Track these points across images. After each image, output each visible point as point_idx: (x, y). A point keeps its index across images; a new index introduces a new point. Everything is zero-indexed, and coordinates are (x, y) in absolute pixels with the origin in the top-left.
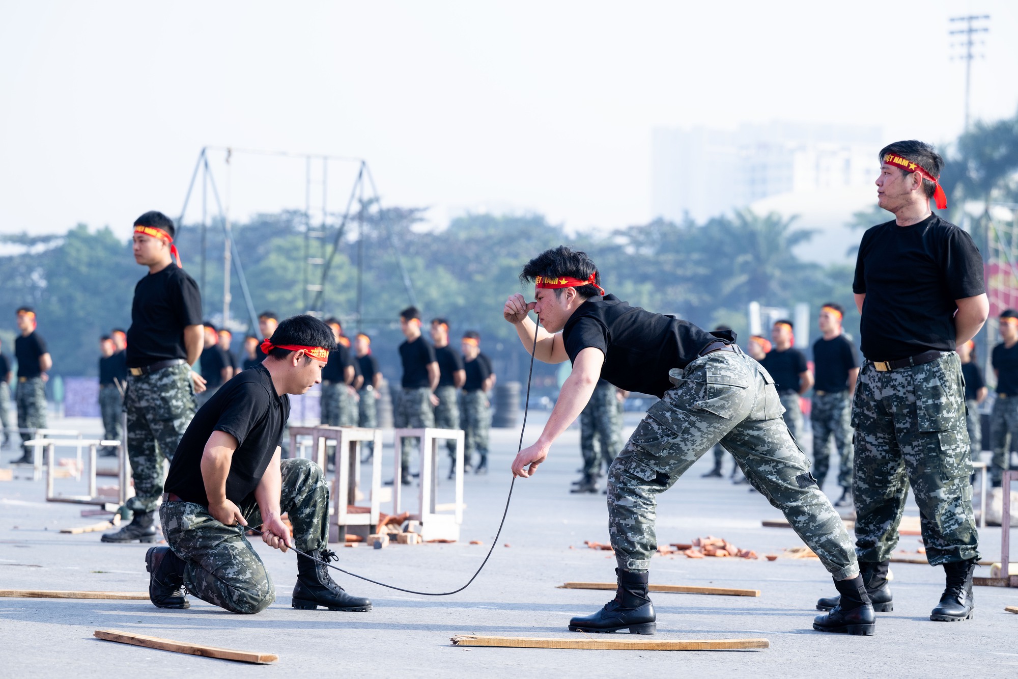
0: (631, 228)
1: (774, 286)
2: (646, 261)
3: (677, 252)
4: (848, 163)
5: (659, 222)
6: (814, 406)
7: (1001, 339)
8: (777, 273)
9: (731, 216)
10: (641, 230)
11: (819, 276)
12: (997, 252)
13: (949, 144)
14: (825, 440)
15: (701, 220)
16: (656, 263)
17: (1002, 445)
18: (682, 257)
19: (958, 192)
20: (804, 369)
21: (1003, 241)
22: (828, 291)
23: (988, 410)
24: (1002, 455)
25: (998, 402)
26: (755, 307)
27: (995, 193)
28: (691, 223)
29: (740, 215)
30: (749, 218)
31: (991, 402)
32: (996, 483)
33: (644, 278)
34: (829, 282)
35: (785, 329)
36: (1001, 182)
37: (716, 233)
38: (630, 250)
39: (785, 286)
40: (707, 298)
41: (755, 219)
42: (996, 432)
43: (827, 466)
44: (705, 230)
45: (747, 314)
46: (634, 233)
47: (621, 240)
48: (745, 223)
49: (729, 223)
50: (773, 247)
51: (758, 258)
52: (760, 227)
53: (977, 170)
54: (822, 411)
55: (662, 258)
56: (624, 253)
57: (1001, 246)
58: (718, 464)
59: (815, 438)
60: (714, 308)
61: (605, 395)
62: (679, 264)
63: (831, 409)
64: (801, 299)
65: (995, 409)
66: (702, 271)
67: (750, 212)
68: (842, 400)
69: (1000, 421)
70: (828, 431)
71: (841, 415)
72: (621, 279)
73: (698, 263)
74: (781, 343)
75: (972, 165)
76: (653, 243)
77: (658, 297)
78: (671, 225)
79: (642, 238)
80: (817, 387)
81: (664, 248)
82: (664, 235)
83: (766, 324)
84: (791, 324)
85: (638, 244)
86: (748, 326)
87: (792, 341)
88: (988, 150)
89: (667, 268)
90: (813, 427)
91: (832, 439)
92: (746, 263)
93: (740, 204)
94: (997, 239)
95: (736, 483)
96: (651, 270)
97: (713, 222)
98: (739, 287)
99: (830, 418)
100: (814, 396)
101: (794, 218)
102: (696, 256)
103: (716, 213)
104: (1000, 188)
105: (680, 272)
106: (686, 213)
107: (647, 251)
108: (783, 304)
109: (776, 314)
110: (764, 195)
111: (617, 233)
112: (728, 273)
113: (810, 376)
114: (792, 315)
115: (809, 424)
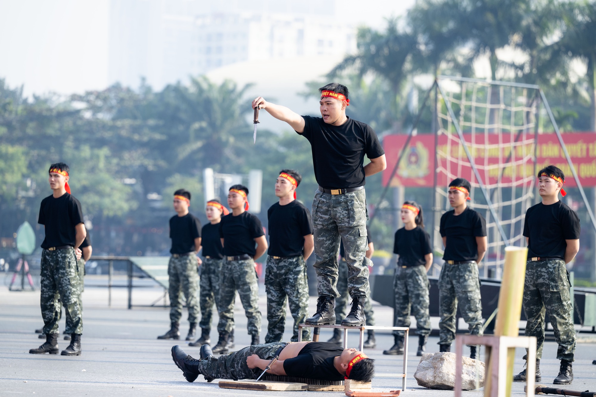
0: (89, 93)
1: (228, 152)
2: (104, 126)
3: (135, 118)
4: (301, 33)
5: (116, 87)
6: (269, 270)
7: (448, 207)
8: (232, 140)
9: (187, 83)
10: (98, 95)
11: (272, 143)
12: (445, 122)
13: (399, 18)
14: (280, 304)
15: (158, 87)
16: (113, 128)
17: (450, 311)
18: (138, 122)
19: (408, 66)
20: (260, 234)
21: (451, 112)
22: (280, 159)
23: (436, 276)
24: (451, 319)
25: (445, 268)
26: (209, 173)
27: (443, 66)
28: (148, 90)
29: (195, 83)
30: (205, 86)
31: (439, 269)
32: (444, 348)
33: (101, 143)
34: (282, 150)
35: (241, 194)
36: (449, 56)
37: (172, 99)
38: (88, 115)
39: (239, 152)
40: (162, 163)
41: (210, 86)
42: (445, 297)
43: (282, 329)
44: (161, 96)
45: (202, 180)
46: (92, 98)
47: (78, 105)
48: (201, 91)
49: (186, 89)
50: (228, 114)
51: (212, 125)
52: (215, 95)
53: (426, 44)
54: (276, 275)
55: (119, 123)
56: (81, 118)
57: (449, 118)
58: (174, 326)
59: (270, 301)
60: (169, 173)
61: (65, 258)
62: (135, 130)
63: (286, 274)
64: (254, 167)
65: (443, 275)
66: (157, 136)
67: (205, 79)
68: (298, 265)
69: (449, 286)
70: (283, 294)
71: (296, 279)
72: (78, 143)
73: (154, 129)
74: (237, 208)
75: (422, 39)
76: (111, 108)
77: (115, 161)
78: (128, 90)
79: (99, 103)
80: (272, 252)
81: (121, 114)
82: (122, 100)
83: (220, 190)
84: (246, 191)
85: (95, 109)
86: (203, 190)
87: (246, 207)
88: (436, 25)
89: (124, 133)
90: (268, 292)
91: (287, 302)
92: (201, 129)
93: (196, 72)
94: (445, 110)
95: (191, 345)
96: (107, 135)
97: (168, 88)
98: (194, 153)
99: (286, 281)
100: (269, 260)
101: (248, 86)
102: (152, 122)
103: (173, 81)
104: (448, 61)
105: (136, 137)
106: (143, 79)
107: (104, 117)
108: (237, 171)
109: (231, 180)
110: (219, 64)
111: (75, 98)
112: (184, 139)
113: (264, 241)
114: (246, 181)
115: (264, 288)
